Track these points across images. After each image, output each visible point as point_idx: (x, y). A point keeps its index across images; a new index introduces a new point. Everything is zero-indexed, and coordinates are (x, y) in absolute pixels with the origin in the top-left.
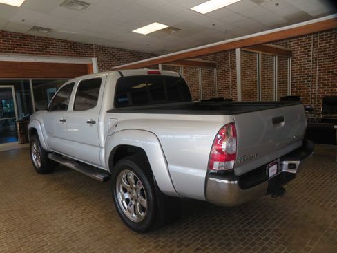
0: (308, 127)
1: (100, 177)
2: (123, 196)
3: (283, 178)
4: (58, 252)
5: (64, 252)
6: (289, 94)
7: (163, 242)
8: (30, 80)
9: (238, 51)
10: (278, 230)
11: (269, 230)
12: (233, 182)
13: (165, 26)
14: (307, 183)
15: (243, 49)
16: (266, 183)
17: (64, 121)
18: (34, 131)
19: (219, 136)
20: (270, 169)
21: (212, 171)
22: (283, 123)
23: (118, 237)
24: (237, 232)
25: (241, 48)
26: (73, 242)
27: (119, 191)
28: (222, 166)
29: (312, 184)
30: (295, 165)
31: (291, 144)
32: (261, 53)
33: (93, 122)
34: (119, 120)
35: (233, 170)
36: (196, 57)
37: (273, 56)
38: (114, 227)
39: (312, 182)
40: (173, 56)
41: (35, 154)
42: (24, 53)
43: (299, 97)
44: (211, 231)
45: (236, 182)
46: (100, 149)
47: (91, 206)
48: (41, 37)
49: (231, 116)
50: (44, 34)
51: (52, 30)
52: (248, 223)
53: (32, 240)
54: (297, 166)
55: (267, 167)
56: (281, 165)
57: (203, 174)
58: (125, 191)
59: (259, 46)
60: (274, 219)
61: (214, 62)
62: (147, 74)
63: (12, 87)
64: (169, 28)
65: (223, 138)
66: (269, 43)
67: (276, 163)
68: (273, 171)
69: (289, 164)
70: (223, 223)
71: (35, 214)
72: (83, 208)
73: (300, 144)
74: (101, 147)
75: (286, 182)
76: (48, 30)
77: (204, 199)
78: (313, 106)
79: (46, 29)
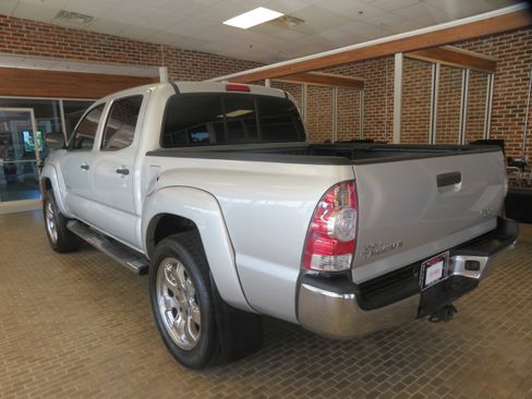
0: (508, 194)
1: (135, 266)
2: (167, 303)
3: (452, 287)
4: (44, 396)
5: (54, 396)
6: (486, 136)
7: (229, 390)
8: (61, 100)
9: (399, 58)
10: (442, 381)
11: (424, 380)
12: (346, 296)
13: (277, 15)
14: (505, 295)
15: (407, 55)
16: (416, 298)
17: (87, 168)
18: (48, 183)
19: (325, 205)
20: (429, 269)
21: (310, 272)
22: (459, 186)
23: (153, 375)
24: (366, 379)
25: (404, 53)
26: (74, 379)
27: (162, 294)
28: (330, 264)
29: (513, 295)
30: (478, 263)
31: (475, 223)
32: (439, 63)
33: (125, 172)
34: (163, 169)
35: (349, 271)
36: (322, 69)
37: (462, 69)
38: (152, 354)
39: (513, 292)
40: (290, 66)
41: (51, 220)
42: (47, 55)
43: (503, 141)
44: (318, 374)
45: (353, 296)
46: (135, 218)
47: (122, 314)
48: (76, 30)
49: (350, 167)
50: (77, 24)
51: (91, 18)
52: (388, 364)
53: (8, 371)
54: (482, 266)
55: (423, 266)
56: (452, 262)
57: (292, 275)
58: (171, 294)
59: (434, 49)
60: (436, 360)
61: (360, 79)
62: (225, 91)
63: (31, 110)
64: (284, 18)
65: (331, 209)
66: (452, 44)
67: (443, 259)
68: (434, 274)
69: (467, 262)
70: (342, 360)
71: (29, 322)
72: (109, 317)
73: (492, 225)
74: (137, 216)
75: (460, 294)
76: (87, 18)
77: (296, 322)
78: (527, 158)
79: (82, 16)
